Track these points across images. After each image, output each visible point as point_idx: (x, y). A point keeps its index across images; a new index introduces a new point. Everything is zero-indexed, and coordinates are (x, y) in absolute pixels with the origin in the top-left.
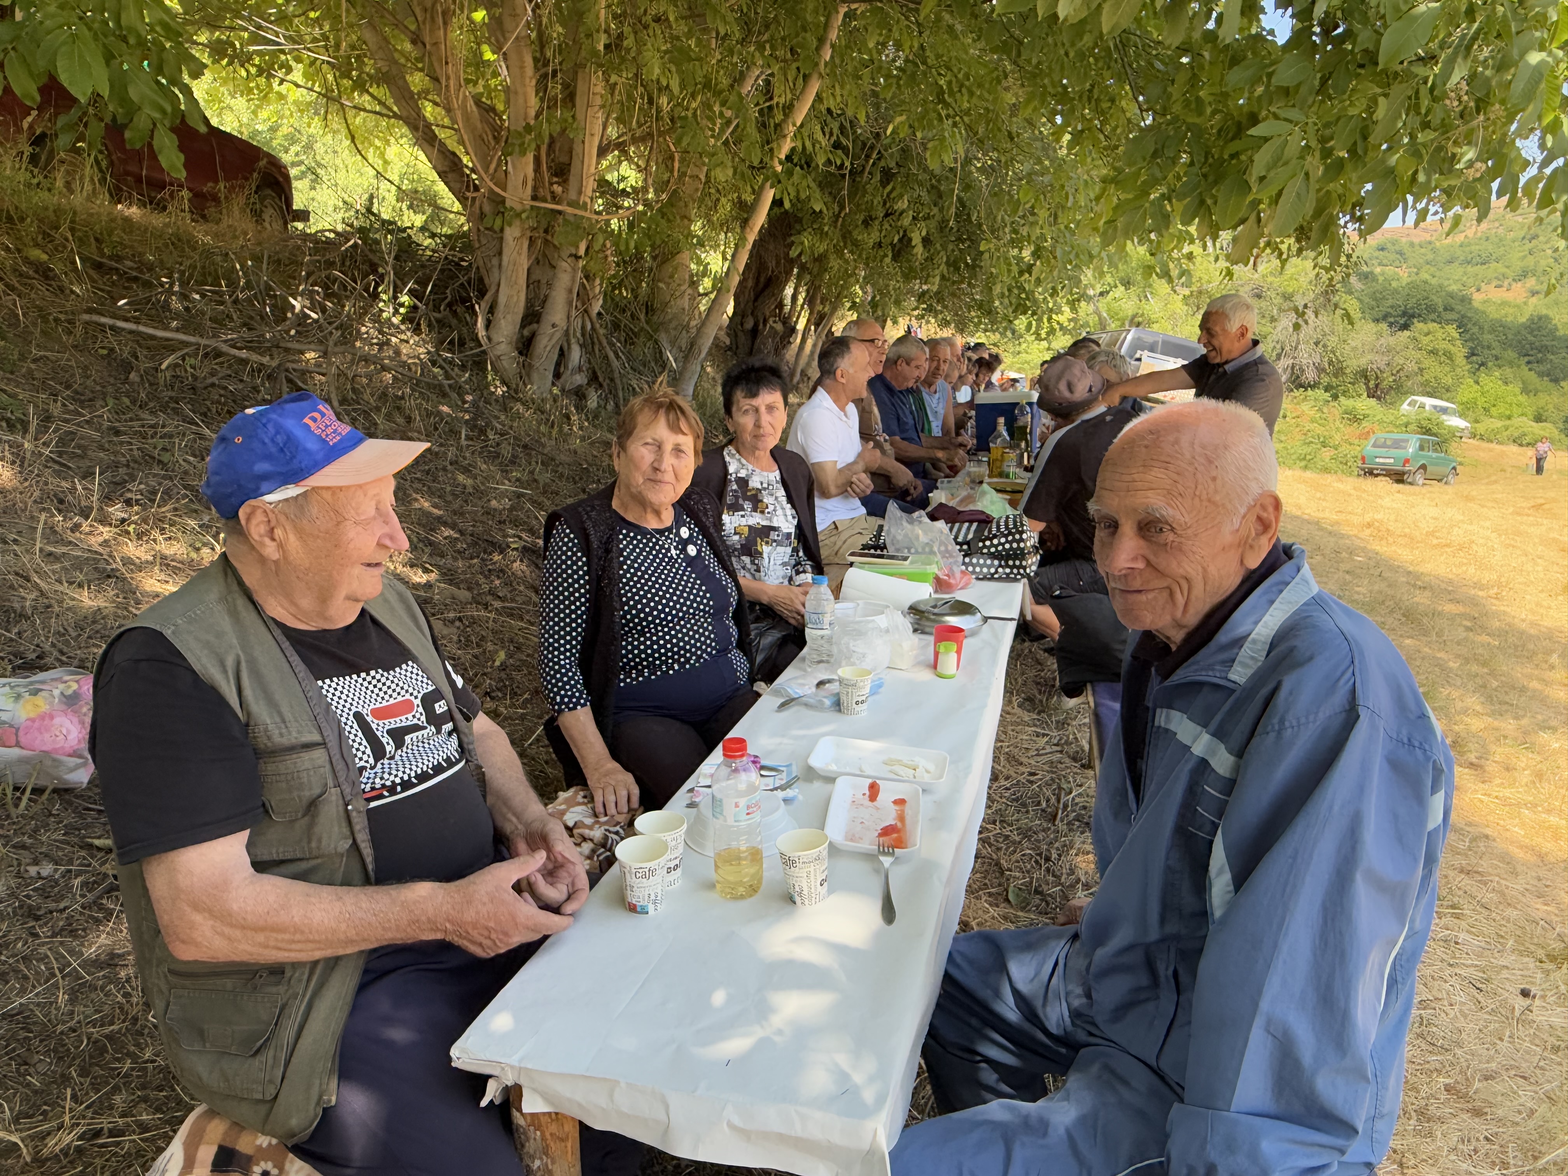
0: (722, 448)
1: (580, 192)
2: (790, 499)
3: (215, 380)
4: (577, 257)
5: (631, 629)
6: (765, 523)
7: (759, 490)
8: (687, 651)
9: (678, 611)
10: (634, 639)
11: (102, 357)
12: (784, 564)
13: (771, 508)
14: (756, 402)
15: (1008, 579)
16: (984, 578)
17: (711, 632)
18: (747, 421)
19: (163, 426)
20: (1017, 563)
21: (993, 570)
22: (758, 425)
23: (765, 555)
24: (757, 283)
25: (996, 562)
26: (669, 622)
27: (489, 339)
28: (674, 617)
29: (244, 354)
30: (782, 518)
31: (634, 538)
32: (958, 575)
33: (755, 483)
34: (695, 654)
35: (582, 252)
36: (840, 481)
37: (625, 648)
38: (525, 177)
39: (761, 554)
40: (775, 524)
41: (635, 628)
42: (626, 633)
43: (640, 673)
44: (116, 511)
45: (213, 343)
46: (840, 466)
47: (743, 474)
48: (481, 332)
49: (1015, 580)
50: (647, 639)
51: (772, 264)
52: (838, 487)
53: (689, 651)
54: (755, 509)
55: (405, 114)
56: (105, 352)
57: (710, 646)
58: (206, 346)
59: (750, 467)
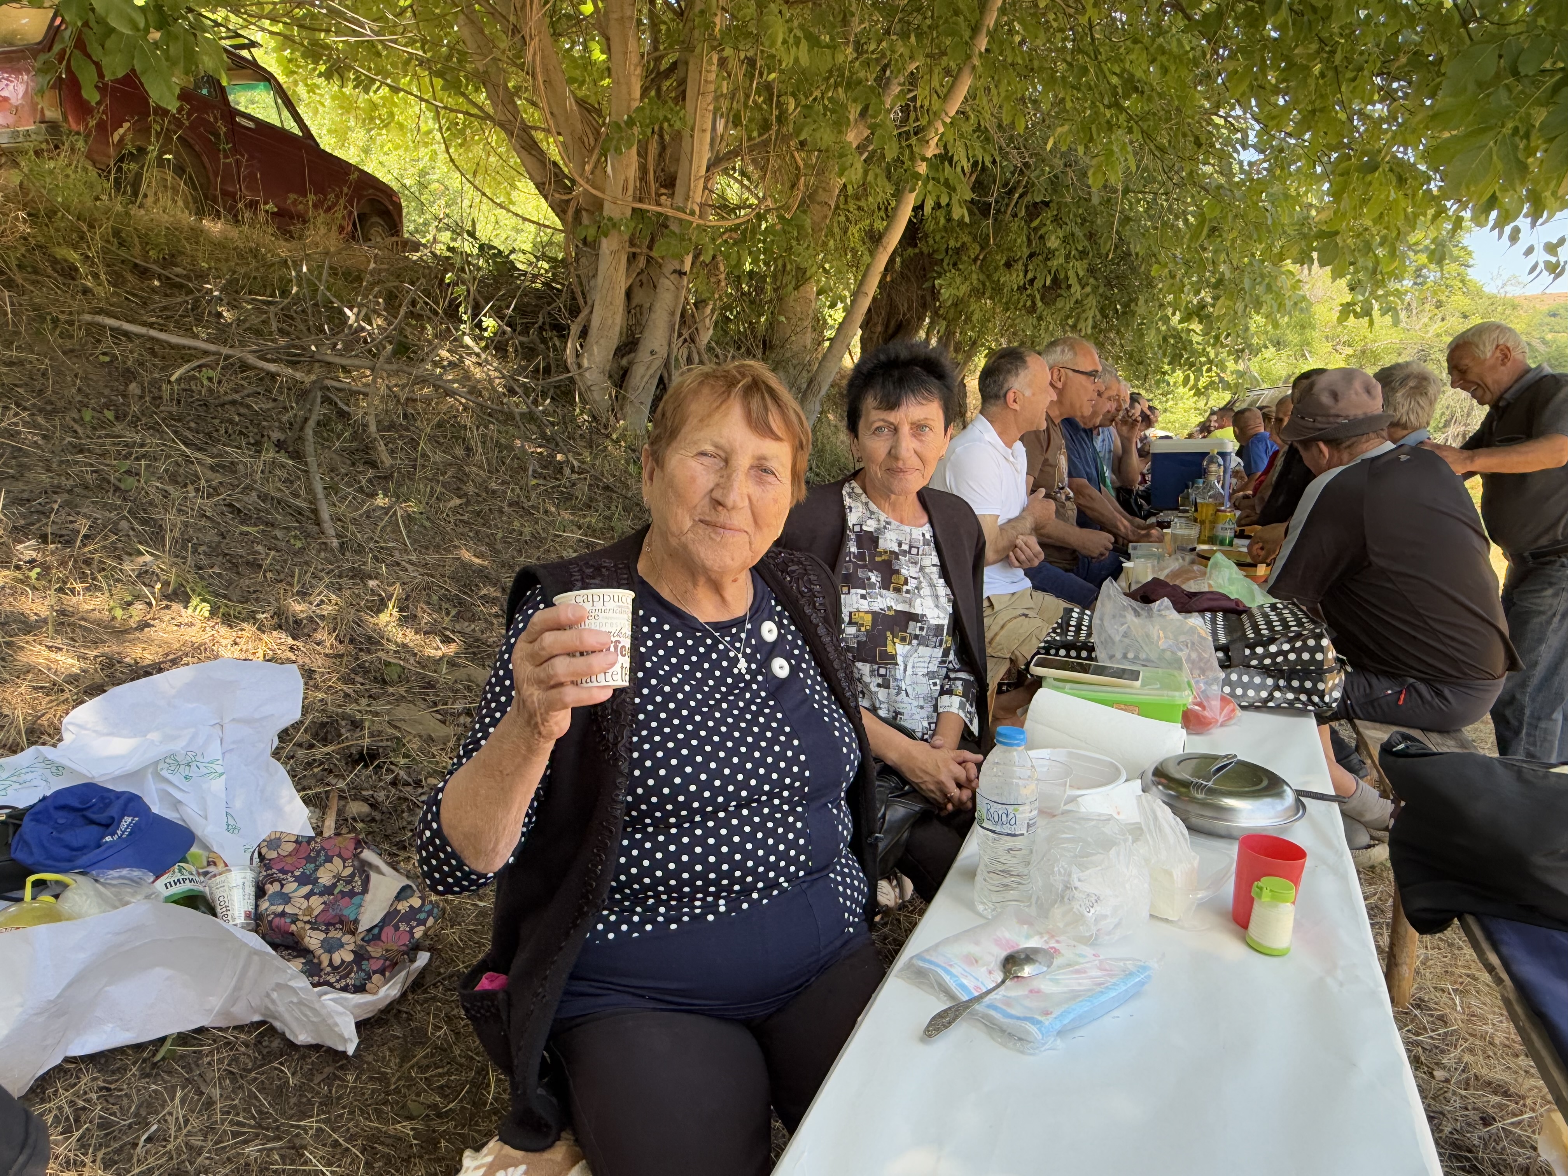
0: (840, 485)
1: (687, 198)
2: (945, 573)
3: (237, 397)
4: (681, 274)
5: (643, 815)
6: (900, 607)
7: (895, 555)
8: (746, 872)
9: (739, 786)
10: (647, 837)
11: (103, 364)
12: (930, 675)
13: (912, 583)
14: (893, 417)
15: (1291, 709)
16: (1250, 707)
17: (799, 834)
18: (878, 446)
19: (142, 446)
20: (1308, 684)
21: (1264, 694)
22: (893, 454)
23: (900, 660)
24: (887, 327)
25: (1270, 681)
26: (718, 808)
27: (579, 366)
28: (729, 797)
29: (272, 367)
30: (929, 602)
31: (670, 635)
32: (1216, 703)
33: (888, 542)
34: (763, 877)
35: (687, 267)
36: (1003, 543)
37: (626, 852)
38: (626, 180)
39: (893, 657)
40: (918, 610)
41: (650, 814)
42: (634, 821)
43: (650, 914)
44: (26, 550)
45: (237, 353)
46: (1000, 521)
47: (870, 526)
48: (570, 359)
49: (1303, 713)
50: (670, 839)
51: (903, 307)
52: (997, 552)
53: (753, 872)
54: (885, 586)
55: (499, 117)
56: (107, 359)
57: (795, 861)
58: (227, 357)
59: (883, 517)
